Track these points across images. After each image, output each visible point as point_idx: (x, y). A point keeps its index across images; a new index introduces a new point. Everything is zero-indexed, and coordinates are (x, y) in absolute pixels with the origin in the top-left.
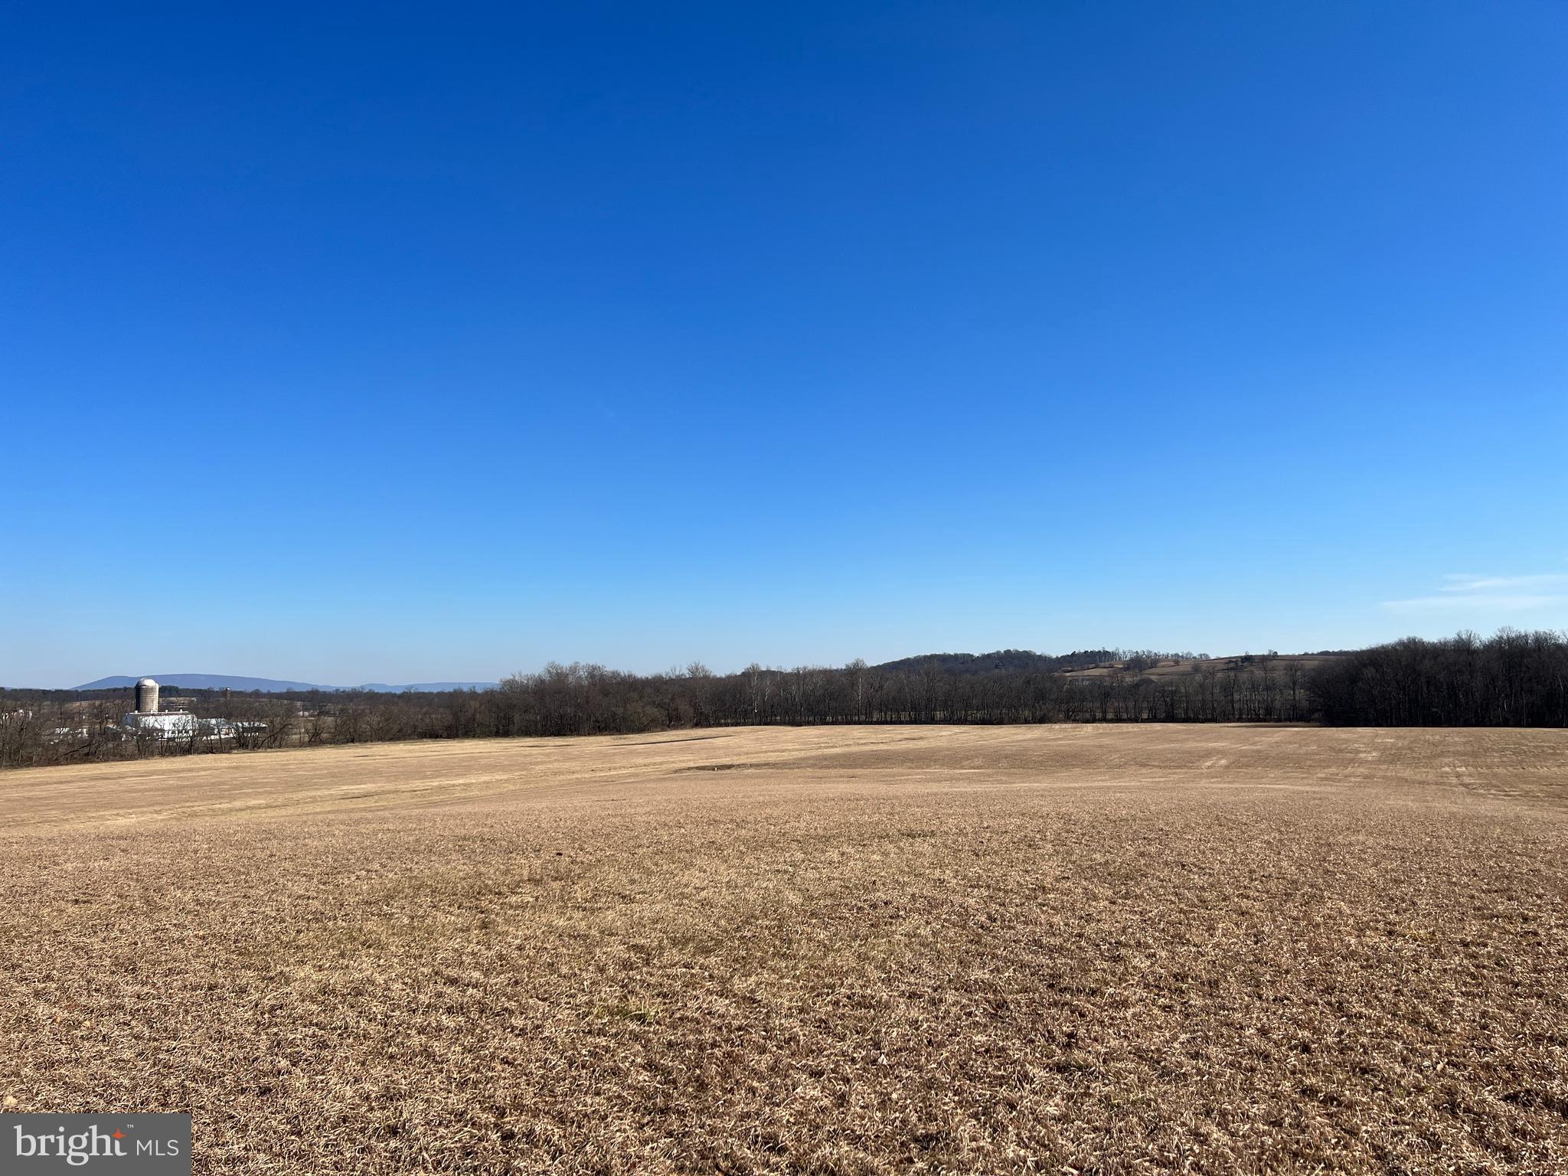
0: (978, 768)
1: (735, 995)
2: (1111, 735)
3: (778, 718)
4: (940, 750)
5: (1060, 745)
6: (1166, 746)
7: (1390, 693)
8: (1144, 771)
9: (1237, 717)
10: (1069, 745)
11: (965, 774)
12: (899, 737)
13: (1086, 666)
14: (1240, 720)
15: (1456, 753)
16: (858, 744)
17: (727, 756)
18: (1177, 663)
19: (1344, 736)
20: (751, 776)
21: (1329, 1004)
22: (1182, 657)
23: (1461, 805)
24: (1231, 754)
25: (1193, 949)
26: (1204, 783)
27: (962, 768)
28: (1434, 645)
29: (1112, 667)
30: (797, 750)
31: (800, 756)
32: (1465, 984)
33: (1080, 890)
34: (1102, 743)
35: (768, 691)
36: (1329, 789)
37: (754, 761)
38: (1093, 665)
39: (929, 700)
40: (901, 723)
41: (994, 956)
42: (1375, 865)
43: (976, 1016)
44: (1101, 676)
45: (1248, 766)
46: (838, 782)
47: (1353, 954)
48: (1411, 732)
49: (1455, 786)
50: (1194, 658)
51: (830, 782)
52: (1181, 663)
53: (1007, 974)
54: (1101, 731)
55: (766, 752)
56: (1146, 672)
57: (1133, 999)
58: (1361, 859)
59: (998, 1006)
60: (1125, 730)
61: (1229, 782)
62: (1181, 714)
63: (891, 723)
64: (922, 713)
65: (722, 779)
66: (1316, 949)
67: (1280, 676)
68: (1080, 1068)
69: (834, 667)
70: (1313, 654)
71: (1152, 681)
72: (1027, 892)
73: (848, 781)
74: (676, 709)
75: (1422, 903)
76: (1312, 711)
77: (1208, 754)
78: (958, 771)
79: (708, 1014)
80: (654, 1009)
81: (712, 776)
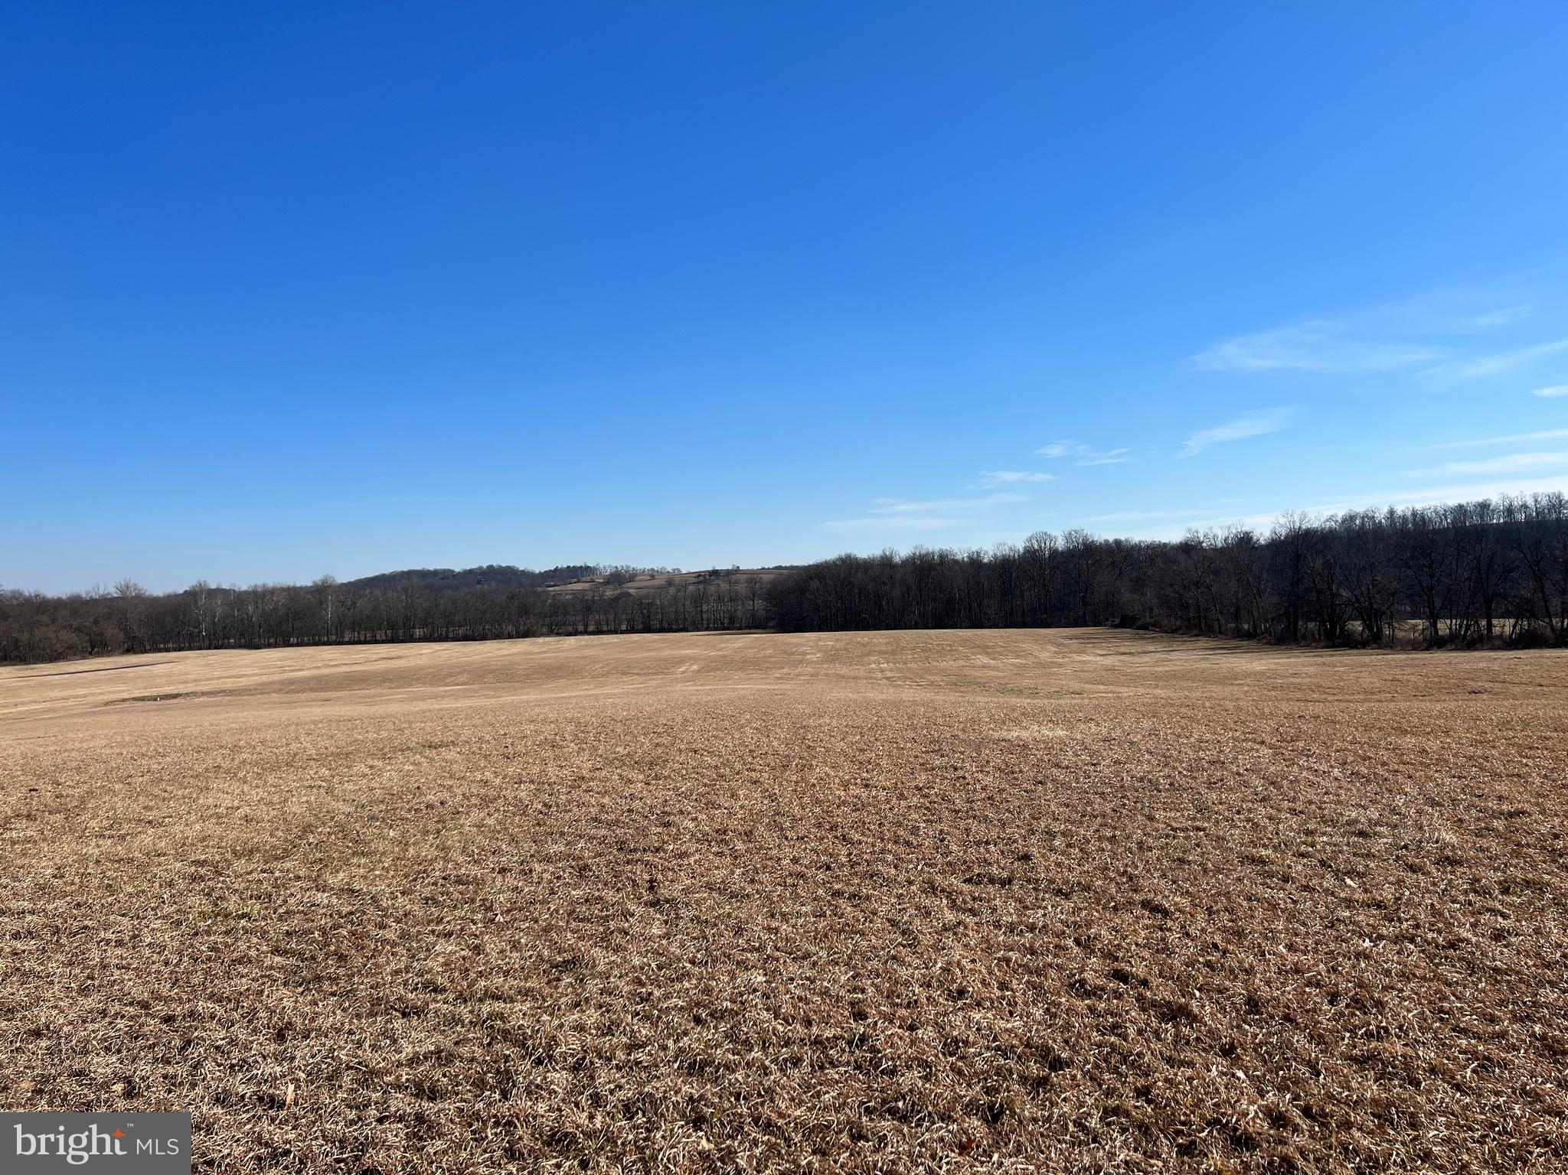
0: (463, 684)
1: (332, 889)
2: (594, 646)
3: (232, 641)
4: (421, 668)
5: (545, 658)
6: (645, 655)
7: (831, 602)
8: (625, 679)
9: (705, 626)
10: (554, 657)
11: (449, 691)
12: (375, 657)
13: (568, 581)
14: (707, 629)
15: (880, 652)
16: (329, 666)
17: (170, 684)
18: (653, 577)
19: (794, 640)
20: (205, 706)
21: (836, 837)
22: (658, 571)
23: (888, 694)
24: (702, 660)
25: (726, 811)
26: (679, 687)
27: (445, 685)
28: (865, 561)
29: (594, 581)
30: (257, 675)
31: (261, 681)
32: (924, 814)
33: (617, 777)
34: (585, 655)
35: (219, 611)
36: (784, 686)
37: (205, 689)
38: (576, 580)
39: (407, 618)
40: (376, 642)
41: (562, 834)
42: (843, 739)
43: (565, 878)
44: (584, 591)
45: (715, 670)
46: (311, 706)
47: (844, 803)
48: (846, 635)
49: (880, 680)
50: (668, 572)
51: (301, 707)
52: (656, 577)
53: (580, 845)
54: (583, 643)
55: (219, 678)
56: (625, 586)
57: (692, 850)
58: (831, 736)
59: (580, 869)
60: (606, 641)
61: (701, 685)
62: (656, 624)
63: (365, 642)
64: (399, 632)
65: (168, 709)
66: (818, 802)
67: (742, 588)
68: (667, 901)
69: (298, 585)
70: (769, 569)
71: (630, 594)
72: (570, 783)
73: (323, 705)
74: (101, 634)
75: (883, 763)
76: (768, 619)
77: (682, 660)
78: (442, 689)
79: (311, 906)
80: (255, 907)
81: (154, 707)
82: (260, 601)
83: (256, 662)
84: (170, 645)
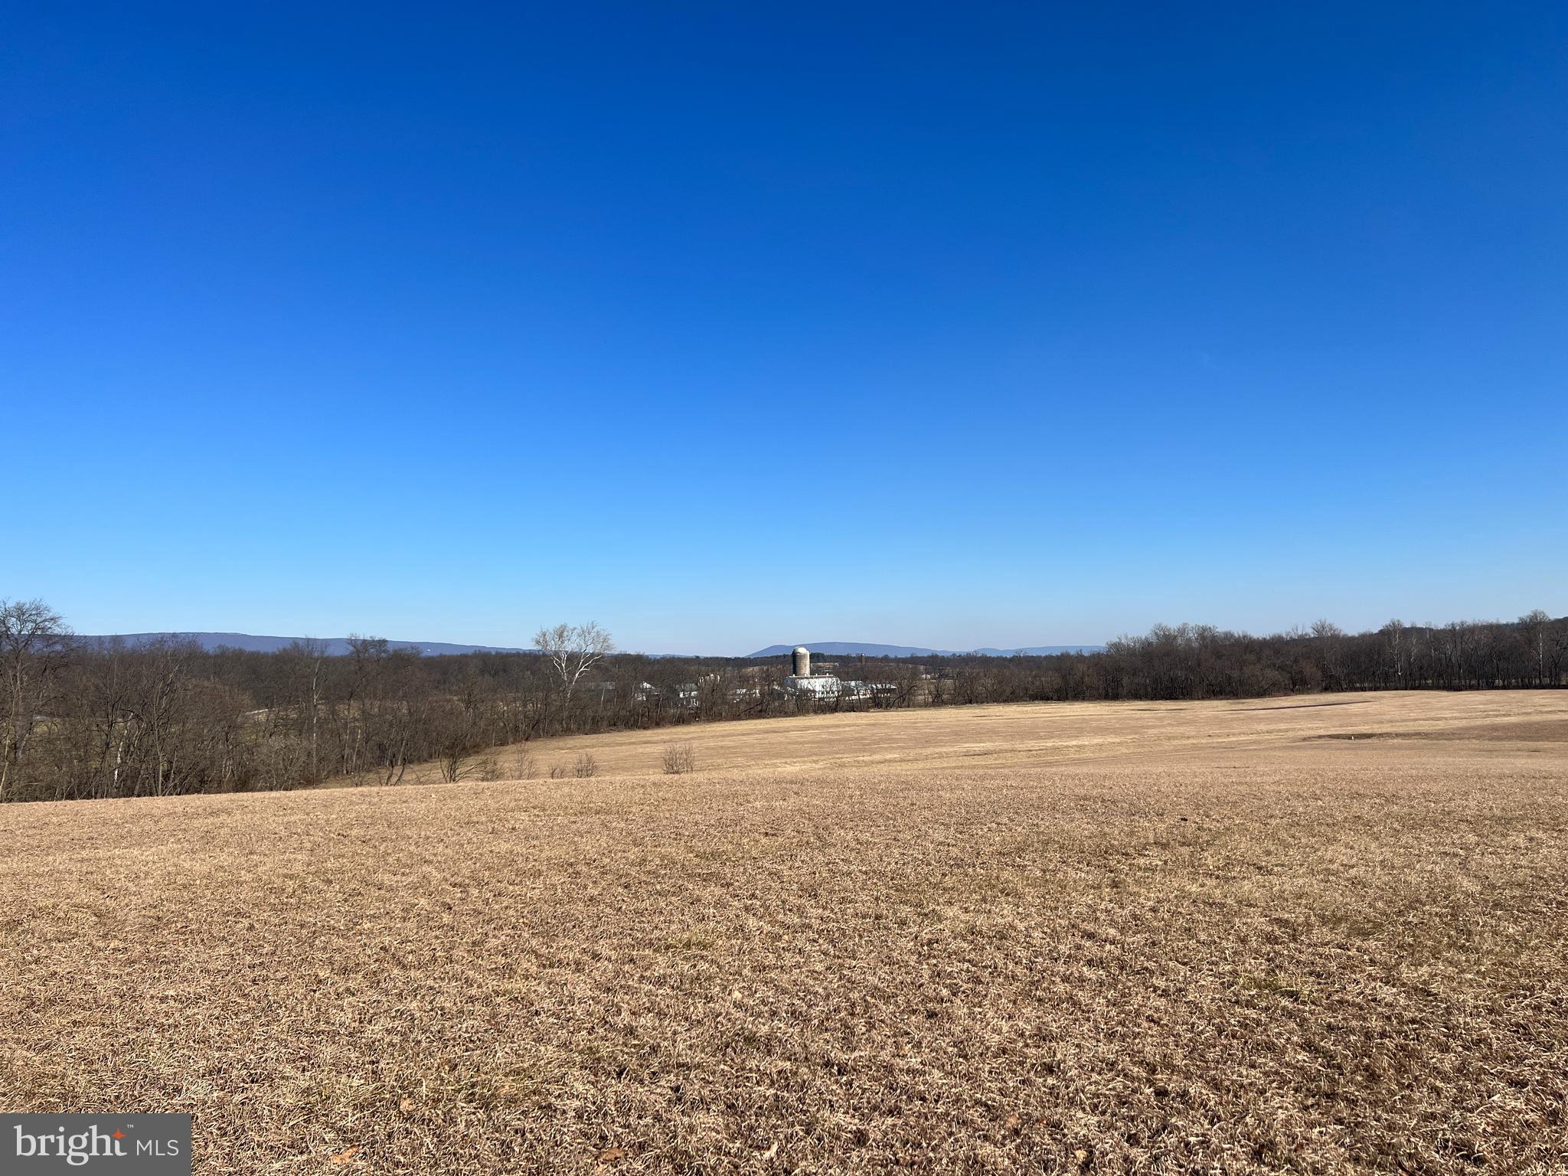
1: (1404, 985)
3: (1430, 681)
16: (1541, 713)
17: (1366, 723)
20: (1400, 748)
30: (1456, 718)
31: (1461, 725)
35: (1415, 651)
37: (1401, 730)
46: (1515, 757)
51: (1504, 756)
55: (1415, 720)
65: (1361, 749)
73: (1530, 756)
74: (1301, 672)
79: (1372, 1000)
80: (1307, 987)
81: (1348, 746)
82: (1458, 641)
83: (1455, 705)
84: (1366, 685)
